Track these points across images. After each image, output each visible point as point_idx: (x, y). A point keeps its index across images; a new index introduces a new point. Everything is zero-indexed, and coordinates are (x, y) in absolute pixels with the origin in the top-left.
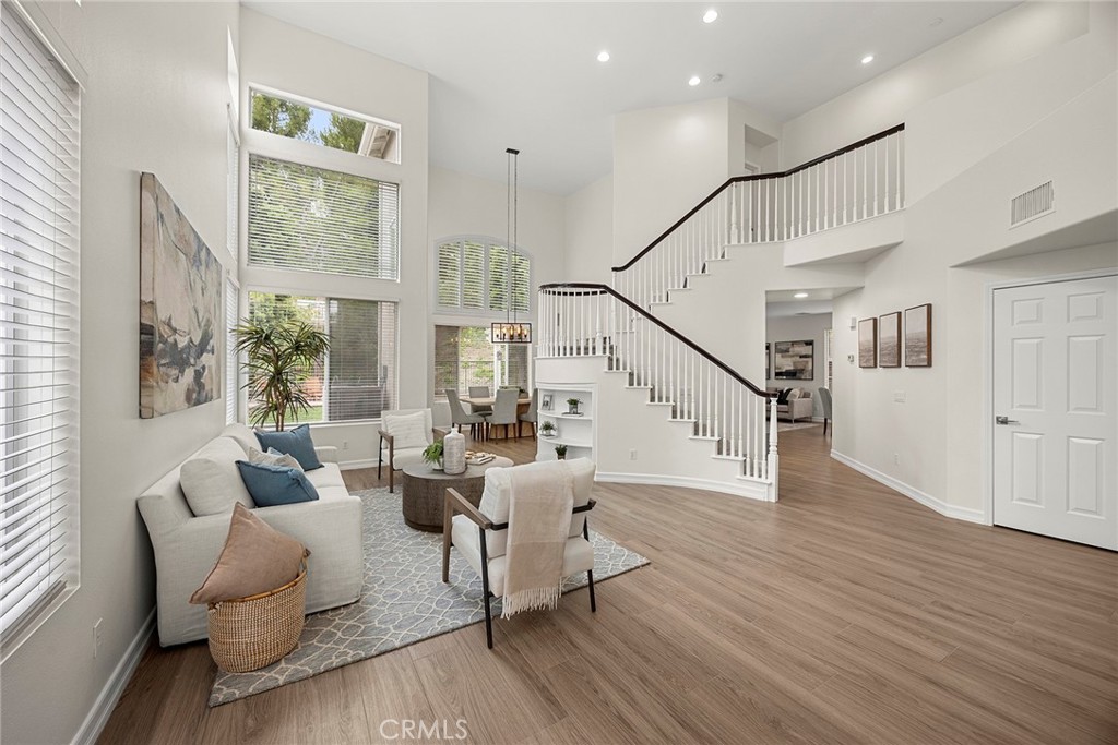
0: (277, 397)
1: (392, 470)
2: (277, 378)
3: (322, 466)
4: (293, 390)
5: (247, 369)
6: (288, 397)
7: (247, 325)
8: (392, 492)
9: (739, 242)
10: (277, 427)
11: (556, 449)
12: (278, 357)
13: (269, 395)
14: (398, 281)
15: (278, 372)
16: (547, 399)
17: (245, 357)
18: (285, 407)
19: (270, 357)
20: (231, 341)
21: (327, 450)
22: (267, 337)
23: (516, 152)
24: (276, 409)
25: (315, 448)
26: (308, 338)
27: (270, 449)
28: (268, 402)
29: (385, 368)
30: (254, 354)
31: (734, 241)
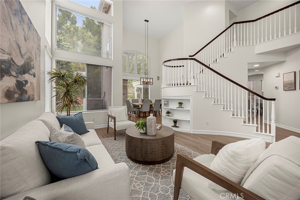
0: (67, 101)
1: (115, 130)
2: (67, 93)
3: (88, 132)
4: (74, 98)
5: (55, 89)
6: (71, 101)
7: (55, 71)
8: (115, 140)
9: (237, 45)
10: (67, 113)
11: (173, 121)
12: (68, 85)
13: (64, 100)
14: (112, 59)
15: (68, 91)
16: (166, 102)
17: (54, 85)
18: (70, 105)
19: (64, 85)
20: (48, 77)
21: (90, 124)
22: (63, 76)
23: (148, 21)
24: (67, 106)
25: (85, 123)
26: (80, 78)
27: (64, 125)
28: (64, 103)
29: (105, 93)
30: (57, 83)
31: (235, 45)
